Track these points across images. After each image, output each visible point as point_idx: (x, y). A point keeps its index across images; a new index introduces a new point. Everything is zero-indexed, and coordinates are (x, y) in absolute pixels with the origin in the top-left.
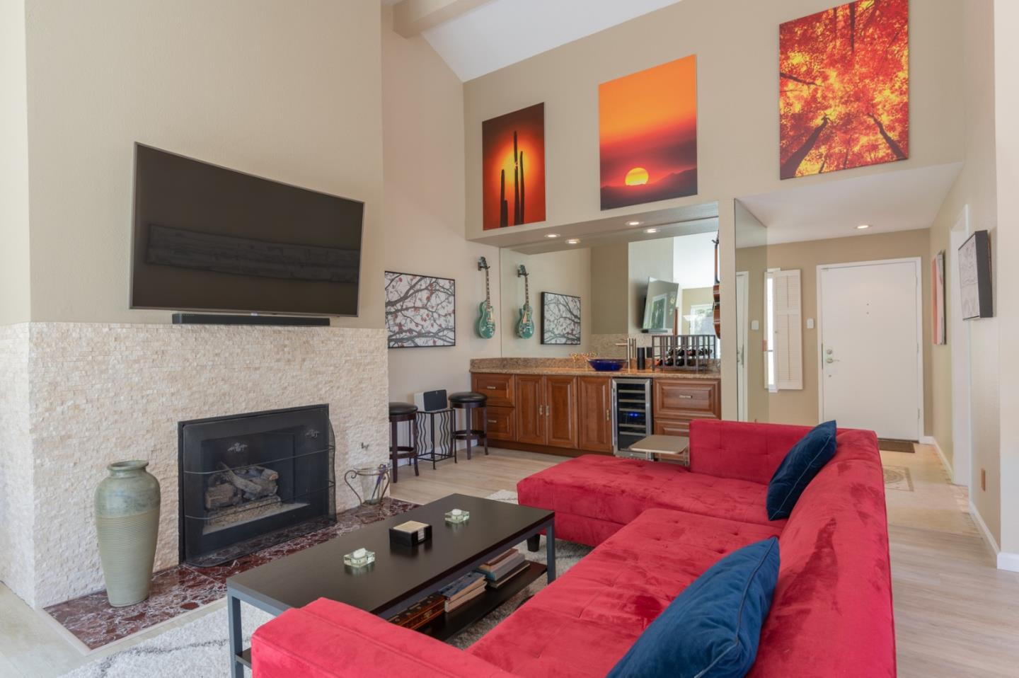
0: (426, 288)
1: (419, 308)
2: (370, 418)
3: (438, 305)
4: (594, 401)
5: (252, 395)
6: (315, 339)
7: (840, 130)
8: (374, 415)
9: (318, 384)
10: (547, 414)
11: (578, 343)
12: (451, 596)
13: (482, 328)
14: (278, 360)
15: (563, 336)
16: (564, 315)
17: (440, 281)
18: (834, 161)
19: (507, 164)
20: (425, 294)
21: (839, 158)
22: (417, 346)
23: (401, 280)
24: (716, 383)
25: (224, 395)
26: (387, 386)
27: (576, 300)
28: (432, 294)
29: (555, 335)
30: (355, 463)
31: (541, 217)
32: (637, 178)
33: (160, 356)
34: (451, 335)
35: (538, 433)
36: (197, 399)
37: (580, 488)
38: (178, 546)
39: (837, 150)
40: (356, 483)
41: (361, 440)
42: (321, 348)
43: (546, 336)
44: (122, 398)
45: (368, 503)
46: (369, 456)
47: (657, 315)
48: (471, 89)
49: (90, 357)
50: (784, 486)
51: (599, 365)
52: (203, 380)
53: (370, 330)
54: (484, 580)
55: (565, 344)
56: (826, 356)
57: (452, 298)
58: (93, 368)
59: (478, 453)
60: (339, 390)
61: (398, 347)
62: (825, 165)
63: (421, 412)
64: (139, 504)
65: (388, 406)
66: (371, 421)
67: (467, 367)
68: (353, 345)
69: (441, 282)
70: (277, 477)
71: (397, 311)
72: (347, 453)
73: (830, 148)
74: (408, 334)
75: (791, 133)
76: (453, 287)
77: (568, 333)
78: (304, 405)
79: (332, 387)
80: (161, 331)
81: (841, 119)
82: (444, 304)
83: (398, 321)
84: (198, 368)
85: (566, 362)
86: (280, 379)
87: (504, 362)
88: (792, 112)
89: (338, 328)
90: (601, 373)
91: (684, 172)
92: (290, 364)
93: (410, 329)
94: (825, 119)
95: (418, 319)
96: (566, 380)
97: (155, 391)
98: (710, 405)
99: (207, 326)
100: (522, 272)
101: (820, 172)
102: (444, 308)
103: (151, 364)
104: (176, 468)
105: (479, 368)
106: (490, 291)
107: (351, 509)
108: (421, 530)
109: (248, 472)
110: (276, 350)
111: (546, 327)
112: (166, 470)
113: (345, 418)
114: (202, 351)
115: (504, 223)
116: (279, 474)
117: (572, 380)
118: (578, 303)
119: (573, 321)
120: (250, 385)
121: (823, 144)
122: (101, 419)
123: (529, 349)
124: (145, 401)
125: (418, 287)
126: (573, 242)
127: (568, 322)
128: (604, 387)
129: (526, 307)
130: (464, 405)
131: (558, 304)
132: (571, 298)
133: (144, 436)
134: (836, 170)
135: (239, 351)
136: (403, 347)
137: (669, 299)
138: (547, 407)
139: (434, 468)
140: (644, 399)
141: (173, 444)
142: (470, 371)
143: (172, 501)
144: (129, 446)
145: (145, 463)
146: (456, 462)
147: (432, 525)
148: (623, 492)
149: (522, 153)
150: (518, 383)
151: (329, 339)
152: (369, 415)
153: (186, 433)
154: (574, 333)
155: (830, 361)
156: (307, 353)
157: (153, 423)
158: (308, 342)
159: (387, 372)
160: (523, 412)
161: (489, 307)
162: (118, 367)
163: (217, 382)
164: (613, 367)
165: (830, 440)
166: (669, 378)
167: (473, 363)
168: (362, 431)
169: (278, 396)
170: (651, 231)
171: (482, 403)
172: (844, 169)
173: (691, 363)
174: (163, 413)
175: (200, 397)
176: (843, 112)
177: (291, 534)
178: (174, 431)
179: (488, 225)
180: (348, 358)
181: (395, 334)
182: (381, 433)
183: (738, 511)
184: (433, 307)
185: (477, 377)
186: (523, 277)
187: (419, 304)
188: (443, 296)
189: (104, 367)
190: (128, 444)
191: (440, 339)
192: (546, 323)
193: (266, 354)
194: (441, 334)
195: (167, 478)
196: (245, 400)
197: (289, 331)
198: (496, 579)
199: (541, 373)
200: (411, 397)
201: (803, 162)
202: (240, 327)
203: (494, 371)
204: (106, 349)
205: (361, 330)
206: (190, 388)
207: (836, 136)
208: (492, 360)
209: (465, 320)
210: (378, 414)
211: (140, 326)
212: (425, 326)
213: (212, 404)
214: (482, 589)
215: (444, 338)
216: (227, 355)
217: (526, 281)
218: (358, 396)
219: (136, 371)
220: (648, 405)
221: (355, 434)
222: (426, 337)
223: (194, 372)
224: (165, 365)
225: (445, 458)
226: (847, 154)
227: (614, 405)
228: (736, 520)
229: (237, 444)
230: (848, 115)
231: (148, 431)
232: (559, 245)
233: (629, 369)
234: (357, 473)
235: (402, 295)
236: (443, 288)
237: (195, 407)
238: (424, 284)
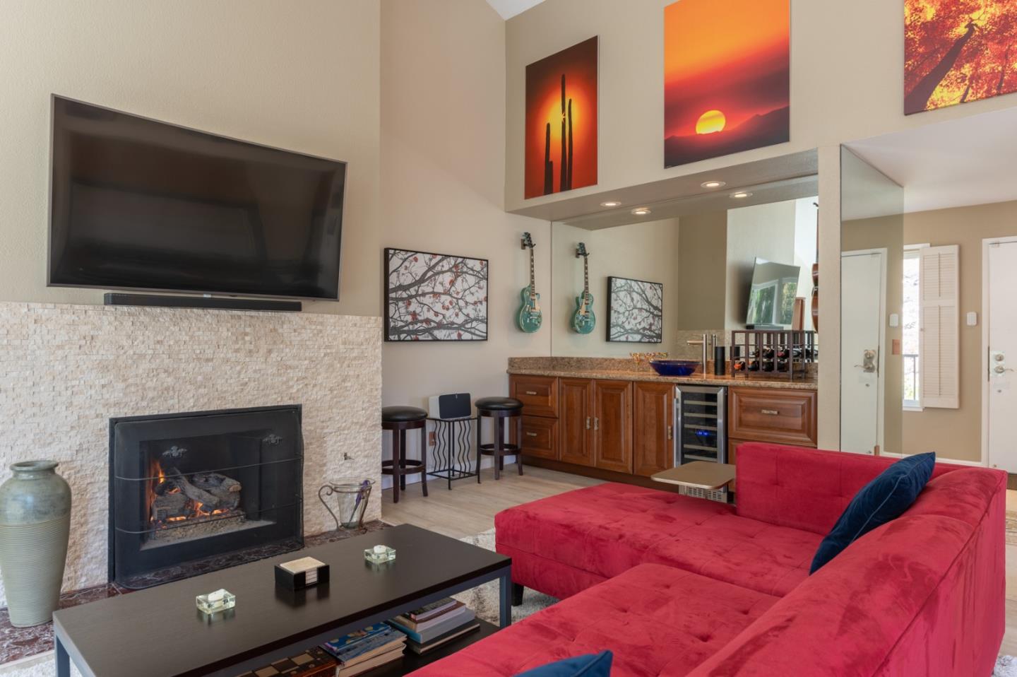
0: (450, 270)
1: (440, 294)
2: (357, 423)
3: (465, 290)
4: (653, 413)
5: (202, 391)
6: (285, 326)
7: (993, 39)
8: (362, 420)
9: (288, 381)
10: (596, 428)
11: (659, 340)
12: (346, 660)
13: (524, 320)
14: (237, 351)
15: (637, 332)
16: (639, 306)
17: (468, 261)
18: (983, 85)
19: (554, 116)
20: (448, 277)
21: (991, 80)
22: (436, 340)
23: (416, 260)
24: (812, 395)
25: (167, 389)
26: (380, 386)
27: (657, 287)
28: (457, 277)
29: (626, 330)
30: (336, 477)
31: (592, 180)
32: (711, 124)
33: (88, 342)
34: (482, 327)
35: (584, 451)
36: (134, 393)
37: (567, 526)
38: (107, 561)
39: (987, 69)
40: (332, 501)
41: (344, 450)
42: (293, 338)
43: (613, 331)
44: (42, 388)
45: (347, 526)
46: (355, 469)
47: (763, 308)
48: (514, 27)
49: (5, 342)
50: (833, 546)
51: (664, 368)
52: (141, 371)
53: (358, 317)
54: (404, 642)
55: (640, 342)
56: (994, 365)
57: (483, 283)
58: (8, 352)
59: (512, 472)
60: (315, 389)
61: (412, 341)
62: (970, 91)
63: (435, 420)
64: (39, 511)
65: (381, 410)
66: (358, 427)
67: (505, 367)
68: (335, 335)
69: (470, 263)
70: (239, 488)
71: (411, 297)
72: (325, 465)
73: (978, 65)
74: (424, 325)
75: (921, 50)
76: (485, 269)
77: (644, 329)
78: (269, 405)
79: (306, 385)
80: (90, 313)
81: (994, 24)
82: (473, 290)
83: (411, 309)
84: (135, 357)
85: (627, 363)
86: (239, 373)
87: (554, 362)
88: (922, 20)
89: (316, 315)
90: (663, 379)
91: (772, 112)
92: (252, 356)
93: (427, 318)
94: (971, 26)
95: (438, 308)
96: (619, 386)
97: (82, 382)
98: (803, 425)
99: (148, 309)
100: (581, 251)
101: (962, 101)
102: (473, 294)
103: (77, 351)
104: (107, 472)
105: (520, 368)
106: (536, 274)
107: (329, 532)
108: (311, 570)
109: (207, 481)
110: (234, 338)
111: (613, 320)
112: (93, 474)
113: (323, 422)
114: (141, 338)
115: (549, 190)
116: (242, 485)
117: (626, 386)
118: (659, 291)
119: (652, 313)
120: (200, 378)
121: (967, 62)
122: (17, 412)
123: (590, 346)
124: (69, 392)
125: (438, 268)
126: (641, 212)
127: (645, 314)
128: (665, 396)
129: (586, 294)
130: (494, 413)
131: (630, 291)
132: (649, 285)
133: (68, 432)
134: (987, 97)
135: (187, 338)
136: (417, 340)
137: (781, 287)
138: (596, 419)
139: (450, 488)
140: (716, 413)
141: (103, 444)
142: (507, 372)
143: (100, 510)
144: (50, 444)
145: (54, 463)
146: (479, 482)
147: (329, 564)
148: (621, 537)
149: (570, 101)
150: (563, 388)
151: (304, 327)
152: (355, 420)
153: (117, 432)
154: (653, 328)
155: (1001, 370)
156: (275, 343)
157: (79, 419)
158: (275, 330)
159: (381, 369)
160: (567, 425)
161: (533, 293)
162: (38, 352)
163: (158, 375)
164: (680, 372)
165: (900, 483)
166: (749, 387)
167: (512, 362)
168: (346, 439)
169: (236, 393)
170: (740, 195)
171: (515, 412)
172: (999, 94)
173: (783, 368)
174: (91, 407)
175: (138, 391)
176: (998, 14)
177: (246, 557)
178: (105, 429)
179: (530, 193)
180: (328, 351)
181: (407, 325)
182: (371, 443)
183: (769, 577)
184: (458, 293)
185: (517, 379)
186: (582, 258)
187: (439, 289)
188: (471, 280)
189: (21, 353)
190: (48, 441)
191: (465, 331)
192: (613, 315)
193: (222, 342)
194: (468, 326)
195: (95, 482)
196: (193, 396)
197: (252, 317)
198: (422, 642)
199: (589, 377)
200: (426, 401)
201: (938, 89)
202: (189, 310)
203: (534, 372)
204: (24, 333)
205: (347, 317)
206: (125, 380)
207: (987, 49)
208: (537, 360)
209: (502, 309)
210: (368, 419)
211: (65, 306)
212: (447, 316)
213: (152, 399)
214: (399, 654)
215: (473, 330)
216: (172, 343)
217: (586, 262)
218: (340, 397)
219: (59, 358)
220: (720, 421)
221: (335, 442)
222: (448, 328)
223: (130, 361)
224: (95, 352)
225: (464, 477)
226: (1003, 73)
227: (677, 419)
228: (761, 590)
229: (174, 448)
230: (1005, 17)
231: (72, 427)
232: (621, 218)
233: (705, 374)
234: (334, 490)
235: (417, 278)
236: (472, 270)
237: (131, 401)
238: (446, 265)
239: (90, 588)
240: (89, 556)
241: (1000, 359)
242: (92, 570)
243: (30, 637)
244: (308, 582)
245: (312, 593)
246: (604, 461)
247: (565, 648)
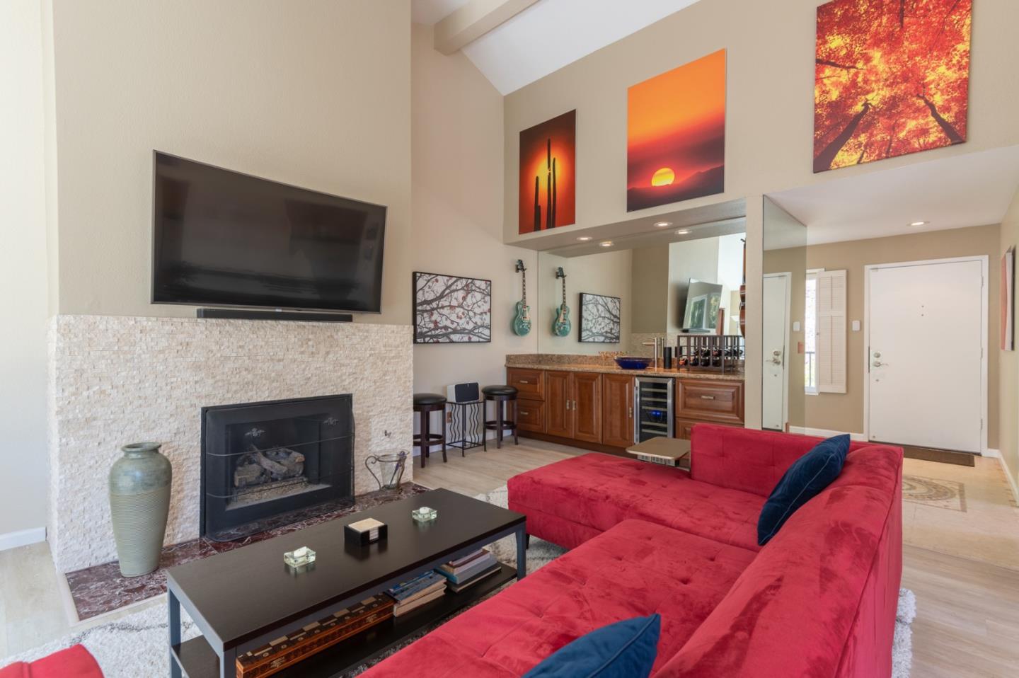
0: (462, 289)
1: (455, 307)
2: (394, 407)
3: (474, 304)
4: (618, 398)
5: (275, 384)
6: (339, 334)
7: (883, 115)
8: (399, 405)
9: (341, 376)
10: (574, 409)
11: (618, 341)
12: (402, 599)
13: (518, 326)
14: (302, 353)
15: (602, 335)
16: (603, 315)
17: (476, 282)
18: (875, 150)
19: (541, 171)
20: (461, 294)
21: (882, 146)
22: (452, 342)
23: (437, 281)
24: (740, 384)
25: (247, 383)
26: (412, 379)
27: (616, 300)
28: (468, 294)
29: (593, 333)
30: (378, 449)
31: (571, 220)
32: (663, 178)
33: (184, 348)
34: (487, 332)
35: (565, 427)
36: (221, 387)
37: (565, 489)
38: (199, 521)
39: (879, 138)
40: (376, 468)
41: (385, 428)
42: (345, 343)
43: (584, 334)
44: (147, 385)
45: (387, 487)
46: (393, 443)
47: (696, 315)
48: (510, 102)
49: (116, 348)
50: (776, 507)
51: (625, 363)
52: (226, 370)
53: (395, 326)
54: (445, 583)
55: (603, 342)
56: (873, 359)
57: (488, 298)
58: (119, 356)
59: (509, 442)
60: (363, 382)
61: (434, 343)
62: (865, 155)
63: (452, 403)
64: (146, 484)
65: (412, 397)
66: (395, 411)
67: (503, 362)
68: (378, 339)
69: (478, 283)
70: (303, 459)
71: (433, 309)
72: (370, 440)
73: (872, 135)
74: (443, 330)
75: (827, 123)
76: (489, 288)
77: (607, 332)
78: (327, 394)
79: (356, 378)
80: (186, 324)
81: (885, 103)
82: (480, 303)
83: (434, 318)
84: (222, 359)
85: (596, 359)
86: (304, 370)
87: (540, 358)
88: (828, 100)
89: (363, 324)
90: (625, 372)
91: (712, 170)
92: (313, 357)
93: (446, 326)
94: (866, 105)
95: (454, 317)
96: (590, 377)
97: (179, 379)
98: (733, 407)
99: (232, 321)
100: (560, 274)
101: (859, 163)
102: (479, 307)
103: (175, 355)
104: (199, 449)
105: (515, 363)
106: (527, 291)
107: (373, 492)
108: (373, 529)
109: (277, 454)
110: (300, 343)
111: (584, 326)
112: (188, 452)
113: (368, 407)
114: (226, 344)
115: (537, 228)
116: (305, 457)
117: (597, 377)
118: (618, 304)
119: (613, 320)
120: (273, 375)
121: (863, 132)
122: (126, 403)
123: (566, 346)
124: (169, 387)
125: (454, 287)
126: (606, 244)
127: (607, 321)
128: (627, 385)
129: (563, 306)
130: (495, 397)
131: (596, 304)
132: (610, 299)
133: (168, 419)
134: (878, 160)
135: (263, 343)
136: (438, 342)
137: (709, 299)
138: (574, 402)
139: (463, 456)
140: (666, 398)
141: (196, 428)
142: (505, 366)
143: (193, 480)
144: (153, 429)
145: (158, 445)
146: (485, 450)
147: (388, 524)
148: (607, 497)
149: (554, 160)
150: (548, 379)
151: (354, 334)
152: (393, 405)
153: (208, 418)
154: (613, 331)
155: (878, 365)
156: (331, 346)
157: (177, 408)
158: (332, 336)
159: (412, 365)
160: (552, 406)
161: (525, 306)
162: (143, 356)
163: (240, 372)
164: (638, 366)
165: (831, 460)
166: (692, 379)
167: (509, 358)
168: (386, 420)
169: (302, 385)
170: (683, 232)
171: (512, 397)
172: (887, 157)
173: (717, 364)
174: (186, 399)
175: (224, 385)
176: (888, 95)
177: (310, 514)
178: (197, 416)
179: (523, 229)
180: (373, 352)
181: (431, 331)
182: (405, 422)
183: (725, 530)
184: (468, 306)
185: (512, 371)
186: (560, 278)
187: (454, 303)
188: (479, 296)
189: (129, 356)
190: (151, 427)
191: (474, 335)
192: (584, 322)
193: (291, 347)
194: (476, 331)
195: (190, 458)
196: (268, 389)
197: (313, 326)
198: (458, 582)
199: (568, 370)
200: (445, 389)
201: (840, 153)
202: (264, 322)
203: (526, 366)
204: (132, 340)
205: (387, 326)
206: (214, 377)
207: (878, 122)
208: (527, 356)
209: (501, 319)
210: (402, 405)
211: (165, 319)
212: (460, 324)
213: (236, 392)
214: (441, 593)
215: (480, 334)
216: (251, 347)
217: (564, 282)
218: (381, 387)
219: (161, 361)
220: (669, 401)
221: (378, 422)
222: (461, 333)
223: (218, 362)
224: (189, 355)
225: (474, 447)
226: (891, 141)
227: (637, 400)
228: (720, 541)
229: (254, 430)
230: (893, 98)
231: (171, 415)
232: (592, 248)
233: (656, 368)
234: (377, 459)
235: (438, 295)
236: (479, 288)
237: (219, 394)
238: (460, 284)
239: (185, 543)
240: (184, 517)
241: (878, 356)
242: (187, 528)
243: (138, 585)
244: (371, 538)
245: (374, 548)
246: (580, 434)
247: (579, 591)
